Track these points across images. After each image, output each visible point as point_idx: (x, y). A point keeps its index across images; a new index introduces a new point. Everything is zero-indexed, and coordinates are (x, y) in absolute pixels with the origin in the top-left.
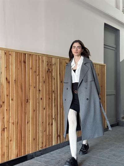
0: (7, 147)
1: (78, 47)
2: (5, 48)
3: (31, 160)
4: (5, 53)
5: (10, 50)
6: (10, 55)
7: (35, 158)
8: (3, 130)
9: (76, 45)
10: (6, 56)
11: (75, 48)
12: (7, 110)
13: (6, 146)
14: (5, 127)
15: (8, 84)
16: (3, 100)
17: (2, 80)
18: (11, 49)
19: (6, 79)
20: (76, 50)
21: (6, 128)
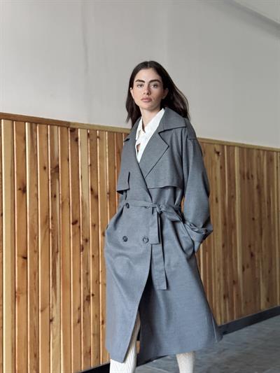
0: (96, 337)
1: (152, 81)
2: (87, 125)
3: (145, 365)
4: (88, 134)
5: (97, 128)
6: (99, 137)
7: (155, 361)
8: (87, 299)
9: (147, 75)
10: (91, 140)
11: (141, 85)
12: (93, 256)
13: (94, 335)
14: (90, 292)
15: (94, 200)
16: (86, 236)
17: (82, 193)
18: (99, 126)
19: (92, 190)
20: (146, 92)
21: (93, 295)
